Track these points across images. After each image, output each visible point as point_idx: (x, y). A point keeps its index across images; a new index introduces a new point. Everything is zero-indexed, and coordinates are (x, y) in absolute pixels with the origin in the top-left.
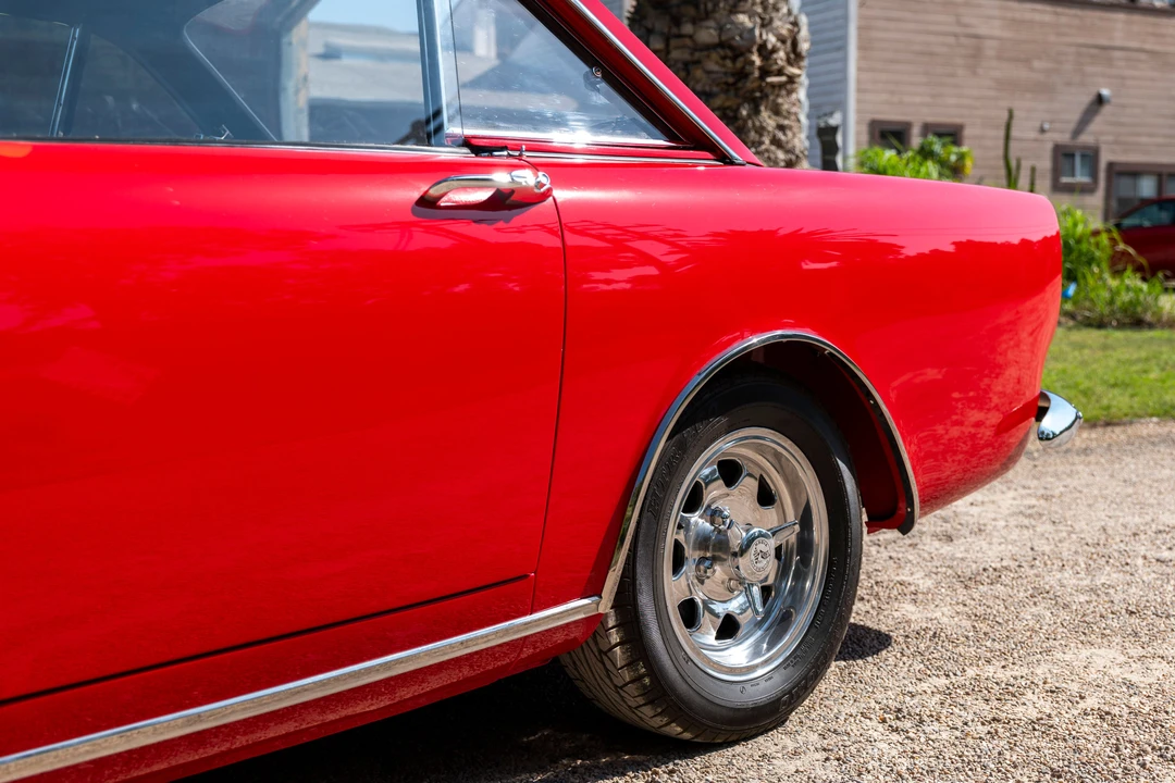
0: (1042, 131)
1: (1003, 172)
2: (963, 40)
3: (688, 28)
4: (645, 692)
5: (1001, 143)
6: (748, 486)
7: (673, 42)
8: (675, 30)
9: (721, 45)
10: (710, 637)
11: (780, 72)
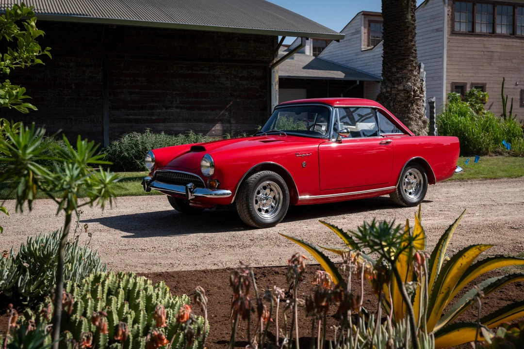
0: (516, 85)
1: (501, 100)
2: (486, 53)
3: (396, 86)
4: (401, 198)
5: (501, 89)
6: (413, 176)
7: (393, 89)
8: (393, 86)
9: (404, 90)
10: (408, 195)
11: (418, 96)
